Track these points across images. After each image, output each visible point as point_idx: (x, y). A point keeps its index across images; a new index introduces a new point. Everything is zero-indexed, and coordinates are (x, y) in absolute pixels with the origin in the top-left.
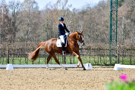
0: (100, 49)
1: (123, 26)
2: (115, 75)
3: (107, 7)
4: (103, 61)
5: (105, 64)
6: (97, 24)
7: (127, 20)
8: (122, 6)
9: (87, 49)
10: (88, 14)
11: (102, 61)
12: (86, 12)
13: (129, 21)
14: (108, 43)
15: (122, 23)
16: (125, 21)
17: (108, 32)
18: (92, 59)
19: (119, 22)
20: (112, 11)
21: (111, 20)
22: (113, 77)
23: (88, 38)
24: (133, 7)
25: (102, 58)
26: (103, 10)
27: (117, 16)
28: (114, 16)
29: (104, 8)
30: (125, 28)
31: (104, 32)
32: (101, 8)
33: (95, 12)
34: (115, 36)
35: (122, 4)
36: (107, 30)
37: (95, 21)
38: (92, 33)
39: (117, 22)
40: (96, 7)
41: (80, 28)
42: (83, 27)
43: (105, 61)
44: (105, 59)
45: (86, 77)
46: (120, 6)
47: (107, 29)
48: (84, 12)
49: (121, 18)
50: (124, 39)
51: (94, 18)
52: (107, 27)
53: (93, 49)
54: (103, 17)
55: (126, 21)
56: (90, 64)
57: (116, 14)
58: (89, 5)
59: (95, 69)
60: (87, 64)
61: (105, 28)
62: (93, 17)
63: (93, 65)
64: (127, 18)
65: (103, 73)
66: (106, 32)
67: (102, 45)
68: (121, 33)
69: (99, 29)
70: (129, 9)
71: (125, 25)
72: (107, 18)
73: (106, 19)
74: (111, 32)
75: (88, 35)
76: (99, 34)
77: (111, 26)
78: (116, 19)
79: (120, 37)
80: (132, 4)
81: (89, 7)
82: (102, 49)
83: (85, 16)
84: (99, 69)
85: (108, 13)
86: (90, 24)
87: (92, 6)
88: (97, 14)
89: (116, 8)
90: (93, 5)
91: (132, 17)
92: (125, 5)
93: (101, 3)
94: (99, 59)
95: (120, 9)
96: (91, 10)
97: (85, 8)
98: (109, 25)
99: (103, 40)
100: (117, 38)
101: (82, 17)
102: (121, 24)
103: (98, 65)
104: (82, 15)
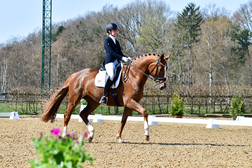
0: (29, 94)
1: (58, 66)
2: (48, 127)
3: (39, 42)
4: (33, 109)
5: (35, 112)
6: (26, 63)
7: (63, 58)
8: (57, 41)
9: (13, 94)
10: (14, 51)
11: (31, 110)
12: (12, 48)
13: (65, 59)
14: (40, 87)
15: (56, 62)
16: (60, 59)
17: (39, 73)
18: (19, 107)
19: (53, 61)
20: (44, 47)
21: (43, 58)
22: (45, 129)
23: (14, 79)
24: (70, 42)
25: (32, 106)
26: (33, 46)
27: (50, 53)
28: (47, 53)
29: (34, 43)
30: (60, 68)
31: (35, 73)
32: (31, 42)
33: (23, 47)
34: (49, 78)
35: (57, 38)
36: (38, 71)
37: (24, 59)
38: (19, 74)
39: (50, 61)
40: (24, 41)
41: (4, 67)
42: (8, 66)
43: (35, 109)
44: (35, 107)
45: (11, 129)
46: (55, 40)
47: (38, 69)
48: (10, 48)
49: (56, 56)
50: (59, 82)
51: (22, 55)
52: (39, 67)
53: (20, 94)
54: (33, 54)
55: (62, 60)
56: (17, 113)
57: (49, 50)
58: (15, 38)
59: (23, 119)
60: (13, 113)
61: (35, 67)
62: (21, 53)
63: (20, 114)
64: (63, 55)
65: (32, 125)
66: (37, 73)
67: (32, 89)
68: (56, 74)
69: (28, 69)
70: (66, 44)
71: (60, 64)
72: (39, 55)
73: (37, 56)
74: (43, 73)
75: (15, 76)
76: (28, 75)
77: (43, 65)
78: (49, 57)
79: (54, 79)
80: (70, 38)
81: (16, 41)
82: (32, 94)
83: (11, 53)
84: (28, 119)
85: (40, 49)
86: (17, 62)
87: (19, 41)
88: (25, 50)
89: (49, 43)
90: (21, 39)
91: (69, 55)
92: (60, 39)
93: (32, 36)
94: (28, 106)
95: (54, 45)
96: (18, 46)
97: (11, 43)
98: (41, 64)
99: (33, 83)
100: (51, 81)
101: (8, 53)
102: (55, 64)
103: (27, 114)
104: (6, 51)
